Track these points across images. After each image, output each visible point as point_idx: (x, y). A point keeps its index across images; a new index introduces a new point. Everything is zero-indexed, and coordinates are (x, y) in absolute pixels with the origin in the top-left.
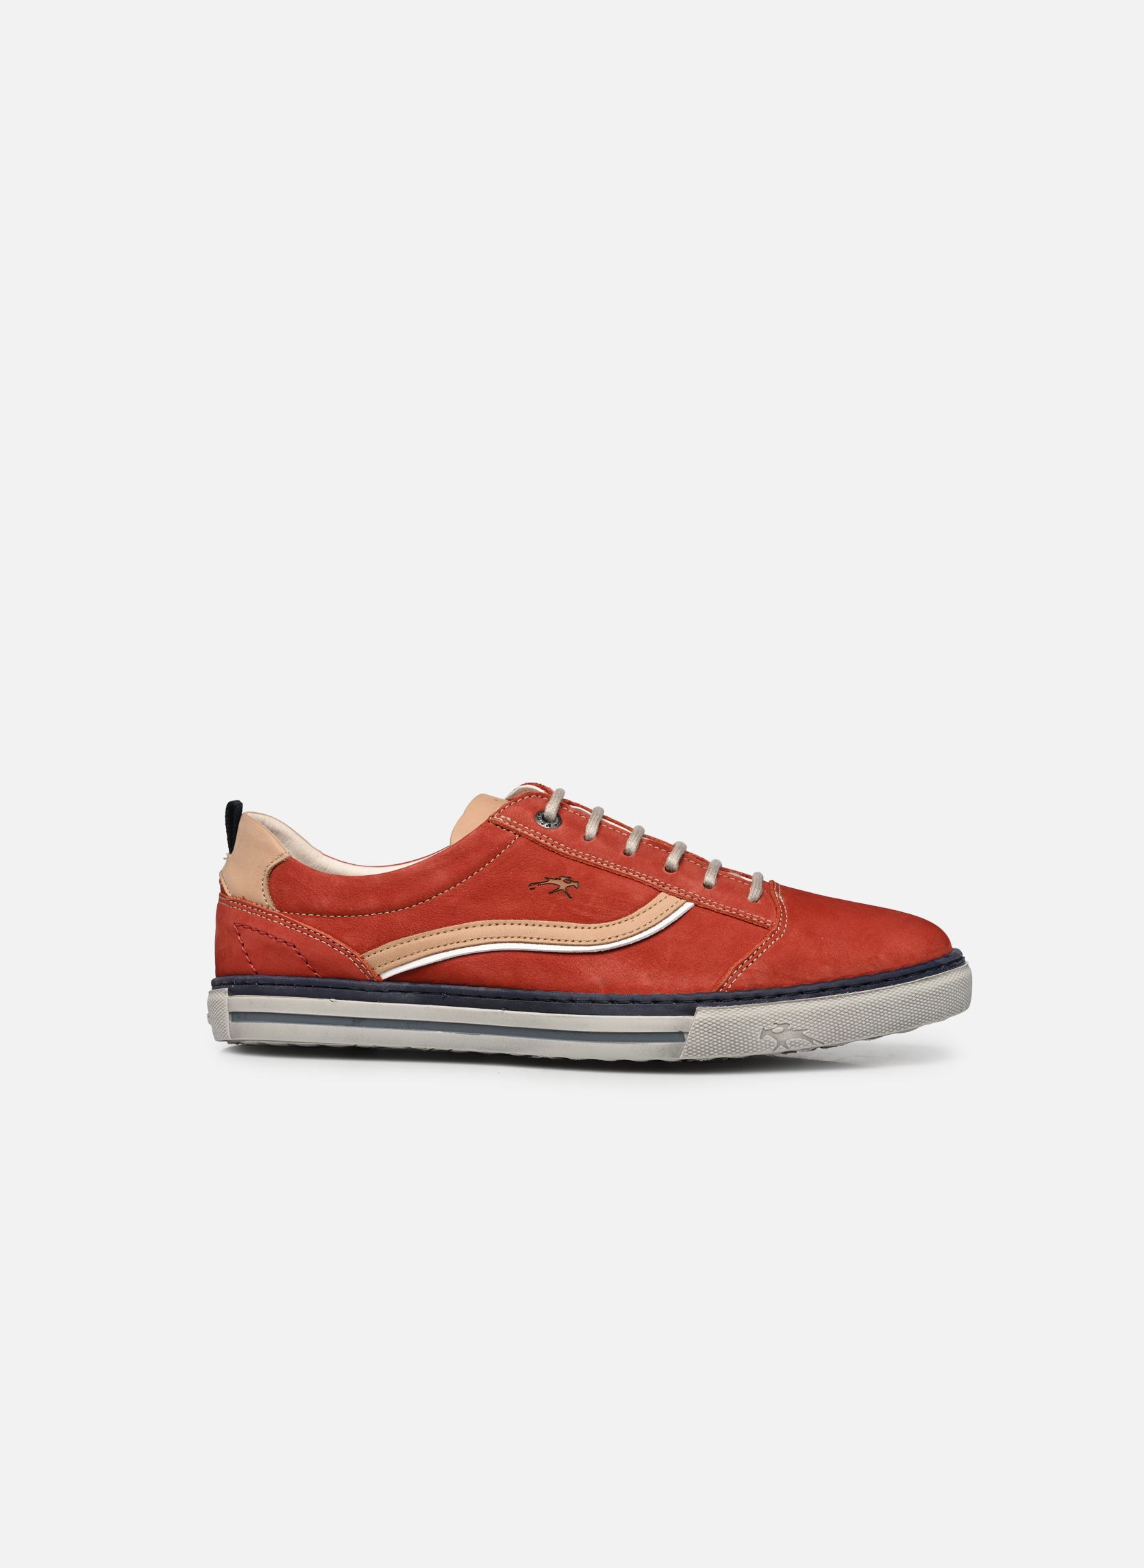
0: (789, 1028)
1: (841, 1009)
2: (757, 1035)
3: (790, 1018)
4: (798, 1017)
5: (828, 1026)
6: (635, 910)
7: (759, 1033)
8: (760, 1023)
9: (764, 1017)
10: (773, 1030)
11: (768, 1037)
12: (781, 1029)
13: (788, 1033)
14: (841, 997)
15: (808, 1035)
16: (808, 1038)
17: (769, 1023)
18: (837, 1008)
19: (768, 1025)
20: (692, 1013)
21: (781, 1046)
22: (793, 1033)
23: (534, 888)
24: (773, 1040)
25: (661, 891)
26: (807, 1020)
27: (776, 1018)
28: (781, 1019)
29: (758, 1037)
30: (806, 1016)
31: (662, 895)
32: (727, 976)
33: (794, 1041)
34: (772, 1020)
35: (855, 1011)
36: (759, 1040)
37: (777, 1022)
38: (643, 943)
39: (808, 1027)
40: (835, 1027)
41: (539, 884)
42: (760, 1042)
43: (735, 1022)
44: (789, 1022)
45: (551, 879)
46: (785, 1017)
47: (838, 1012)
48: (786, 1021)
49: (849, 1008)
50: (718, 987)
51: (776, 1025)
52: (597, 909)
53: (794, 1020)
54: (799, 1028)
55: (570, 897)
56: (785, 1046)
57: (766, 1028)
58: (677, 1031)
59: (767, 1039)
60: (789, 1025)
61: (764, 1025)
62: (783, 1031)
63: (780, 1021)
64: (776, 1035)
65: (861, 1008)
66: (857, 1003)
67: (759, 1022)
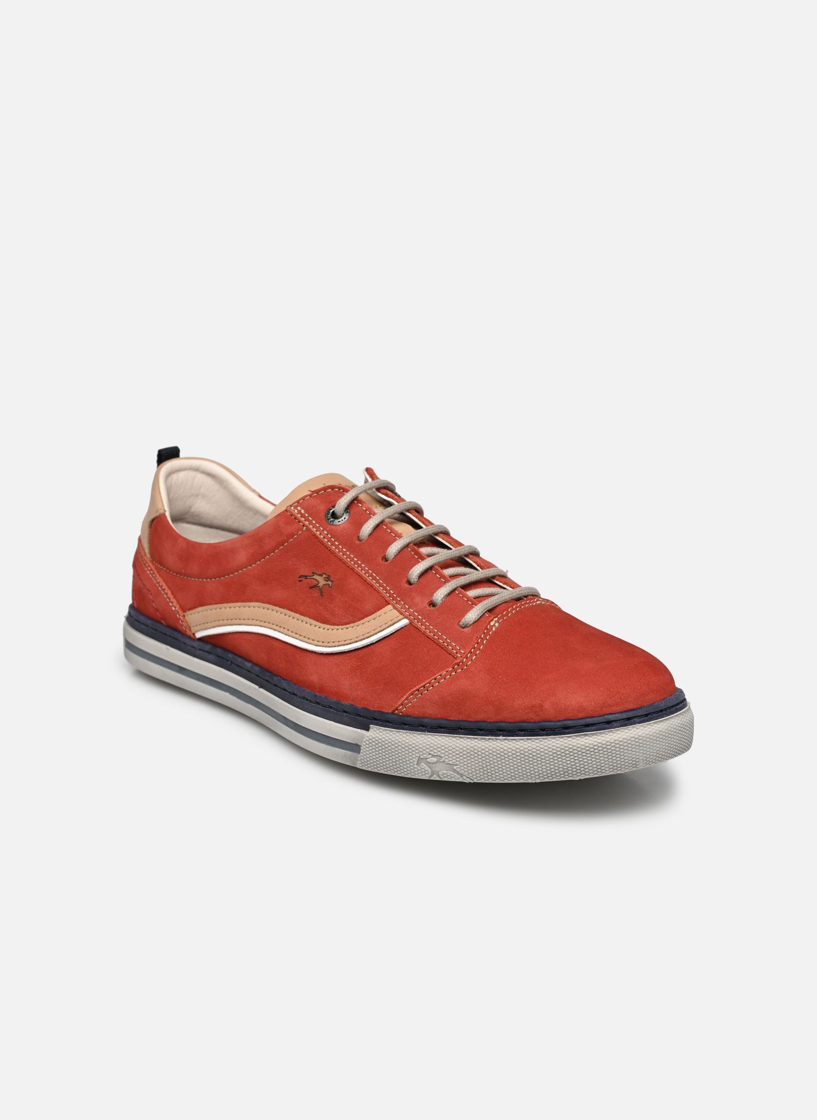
0: (441, 761)
1: (491, 752)
2: (414, 761)
3: (443, 751)
4: (450, 752)
5: (477, 765)
6: (363, 618)
7: (416, 760)
8: (417, 751)
9: (421, 746)
10: (428, 760)
11: (423, 764)
12: (435, 759)
13: (442, 764)
14: (492, 739)
15: (458, 770)
16: (458, 773)
17: (424, 752)
18: (487, 750)
19: (424, 754)
20: (367, 729)
21: (435, 776)
22: (445, 765)
23: (302, 581)
24: (427, 768)
25: (389, 604)
26: (458, 756)
27: (431, 749)
28: (435, 751)
29: (415, 763)
30: (457, 752)
31: (390, 607)
32: (403, 699)
33: (446, 774)
34: (428, 750)
35: (503, 756)
36: (416, 766)
37: (432, 753)
38: (357, 652)
39: (458, 763)
40: (483, 767)
41: (306, 577)
42: (416, 768)
43: (396, 745)
44: (442, 755)
45: (317, 574)
46: (439, 749)
47: (487, 753)
48: (439, 753)
49: (498, 752)
50: (394, 708)
51: (431, 756)
52: (335, 611)
53: (447, 754)
54: (451, 762)
55: (322, 596)
56: (438, 776)
57: (421, 757)
58: (354, 743)
59: (422, 767)
60: (442, 757)
61: (421, 753)
62: (436, 762)
63: (435, 753)
64: (429, 764)
65: (510, 754)
66: (506, 748)
67: (417, 749)
